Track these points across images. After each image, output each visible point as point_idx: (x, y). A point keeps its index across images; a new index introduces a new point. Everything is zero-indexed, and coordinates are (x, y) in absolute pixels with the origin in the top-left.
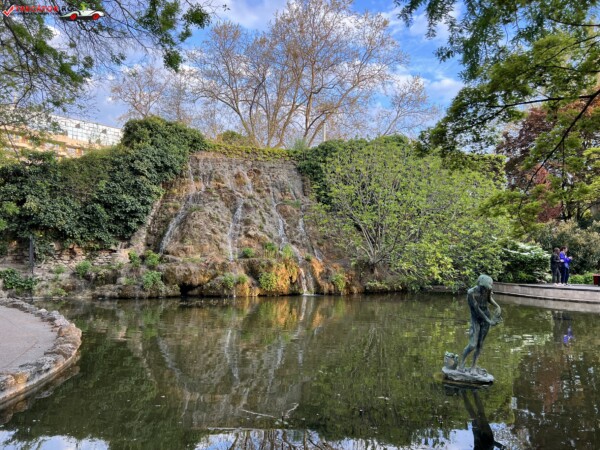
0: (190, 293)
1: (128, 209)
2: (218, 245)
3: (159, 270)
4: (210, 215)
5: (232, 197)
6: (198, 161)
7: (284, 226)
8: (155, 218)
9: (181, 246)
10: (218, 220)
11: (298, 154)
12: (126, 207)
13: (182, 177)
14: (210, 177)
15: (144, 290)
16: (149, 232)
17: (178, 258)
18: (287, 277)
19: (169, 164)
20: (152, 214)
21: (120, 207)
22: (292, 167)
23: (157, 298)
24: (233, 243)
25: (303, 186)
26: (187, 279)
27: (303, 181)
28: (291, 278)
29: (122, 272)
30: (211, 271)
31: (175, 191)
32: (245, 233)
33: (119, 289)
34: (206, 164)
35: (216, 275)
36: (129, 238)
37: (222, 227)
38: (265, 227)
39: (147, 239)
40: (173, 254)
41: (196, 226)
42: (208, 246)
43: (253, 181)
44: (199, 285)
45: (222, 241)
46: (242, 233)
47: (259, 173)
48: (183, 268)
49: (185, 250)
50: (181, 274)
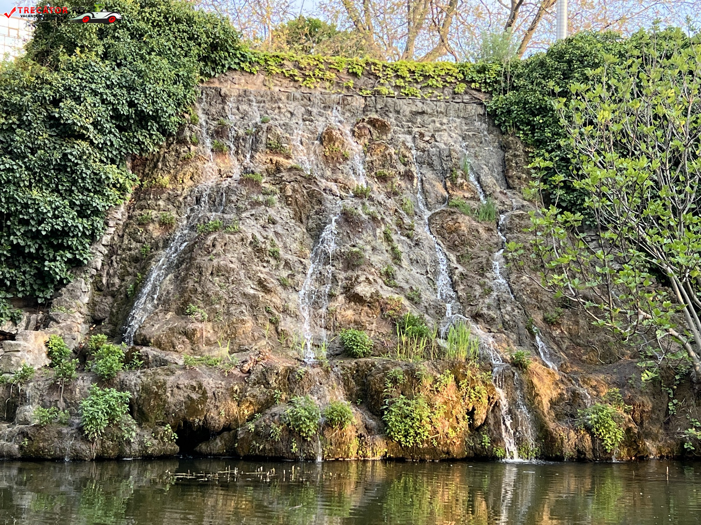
0: (203, 447)
1: (45, 229)
2: (275, 323)
3: (122, 387)
4: (254, 243)
6: (224, 99)
7: (451, 272)
8: (112, 249)
9: (178, 324)
10: (275, 255)
11: (491, 75)
12: (40, 223)
13: (182, 142)
14: (256, 141)
15: (85, 439)
16: (98, 288)
17: (172, 357)
18: (460, 411)
19: (149, 110)
20: (106, 239)
21: (25, 223)
22: (474, 109)
23: (119, 459)
24: (315, 317)
25: (505, 164)
26: (195, 412)
27: (504, 147)
28: (471, 414)
29: (29, 390)
30: (257, 391)
31: (165, 179)
32: (347, 290)
33: (23, 434)
34: (244, 107)
35: (270, 402)
36: (48, 304)
38: (400, 276)
39: (92, 305)
40: (159, 345)
41: (218, 271)
42: (250, 324)
43: (368, 149)
44: (227, 428)
45: (285, 311)
47: (383, 128)
48: (184, 381)
49: (189, 335)
50: (181, 396)
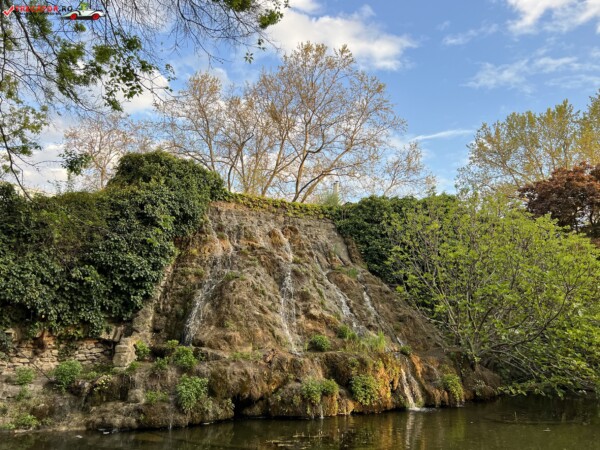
0: (248, 412)
4: (253, 286)
5: (273, 262)
6: (219, 213)
8: (166, 290)
9: (220, 332)
10: (263, 293)
11: (334, 212)
12: (131, 273)
13: (202, 232)
15: (182, 412)
17: (221, 354)
18: (387, 382)
22: (331, 226)
26: (245, 389)
27: (347, 244)
28: (392, 383)
31: (195, 251)
32: (306, 312)
34: (229, 217)
35: (286, 381)
36: (130, 321)
37: (270, 303)
38: (327, 304)
39: (154, 321)
40: (210, 346)
42: (260, 332)
43: (291, 241)
44: (262, 399)
45: (275, 324)
46: (300, 313)
47: (296, 231)
48: (237, 370)
49: (228, 339)
50: (236, 379)
